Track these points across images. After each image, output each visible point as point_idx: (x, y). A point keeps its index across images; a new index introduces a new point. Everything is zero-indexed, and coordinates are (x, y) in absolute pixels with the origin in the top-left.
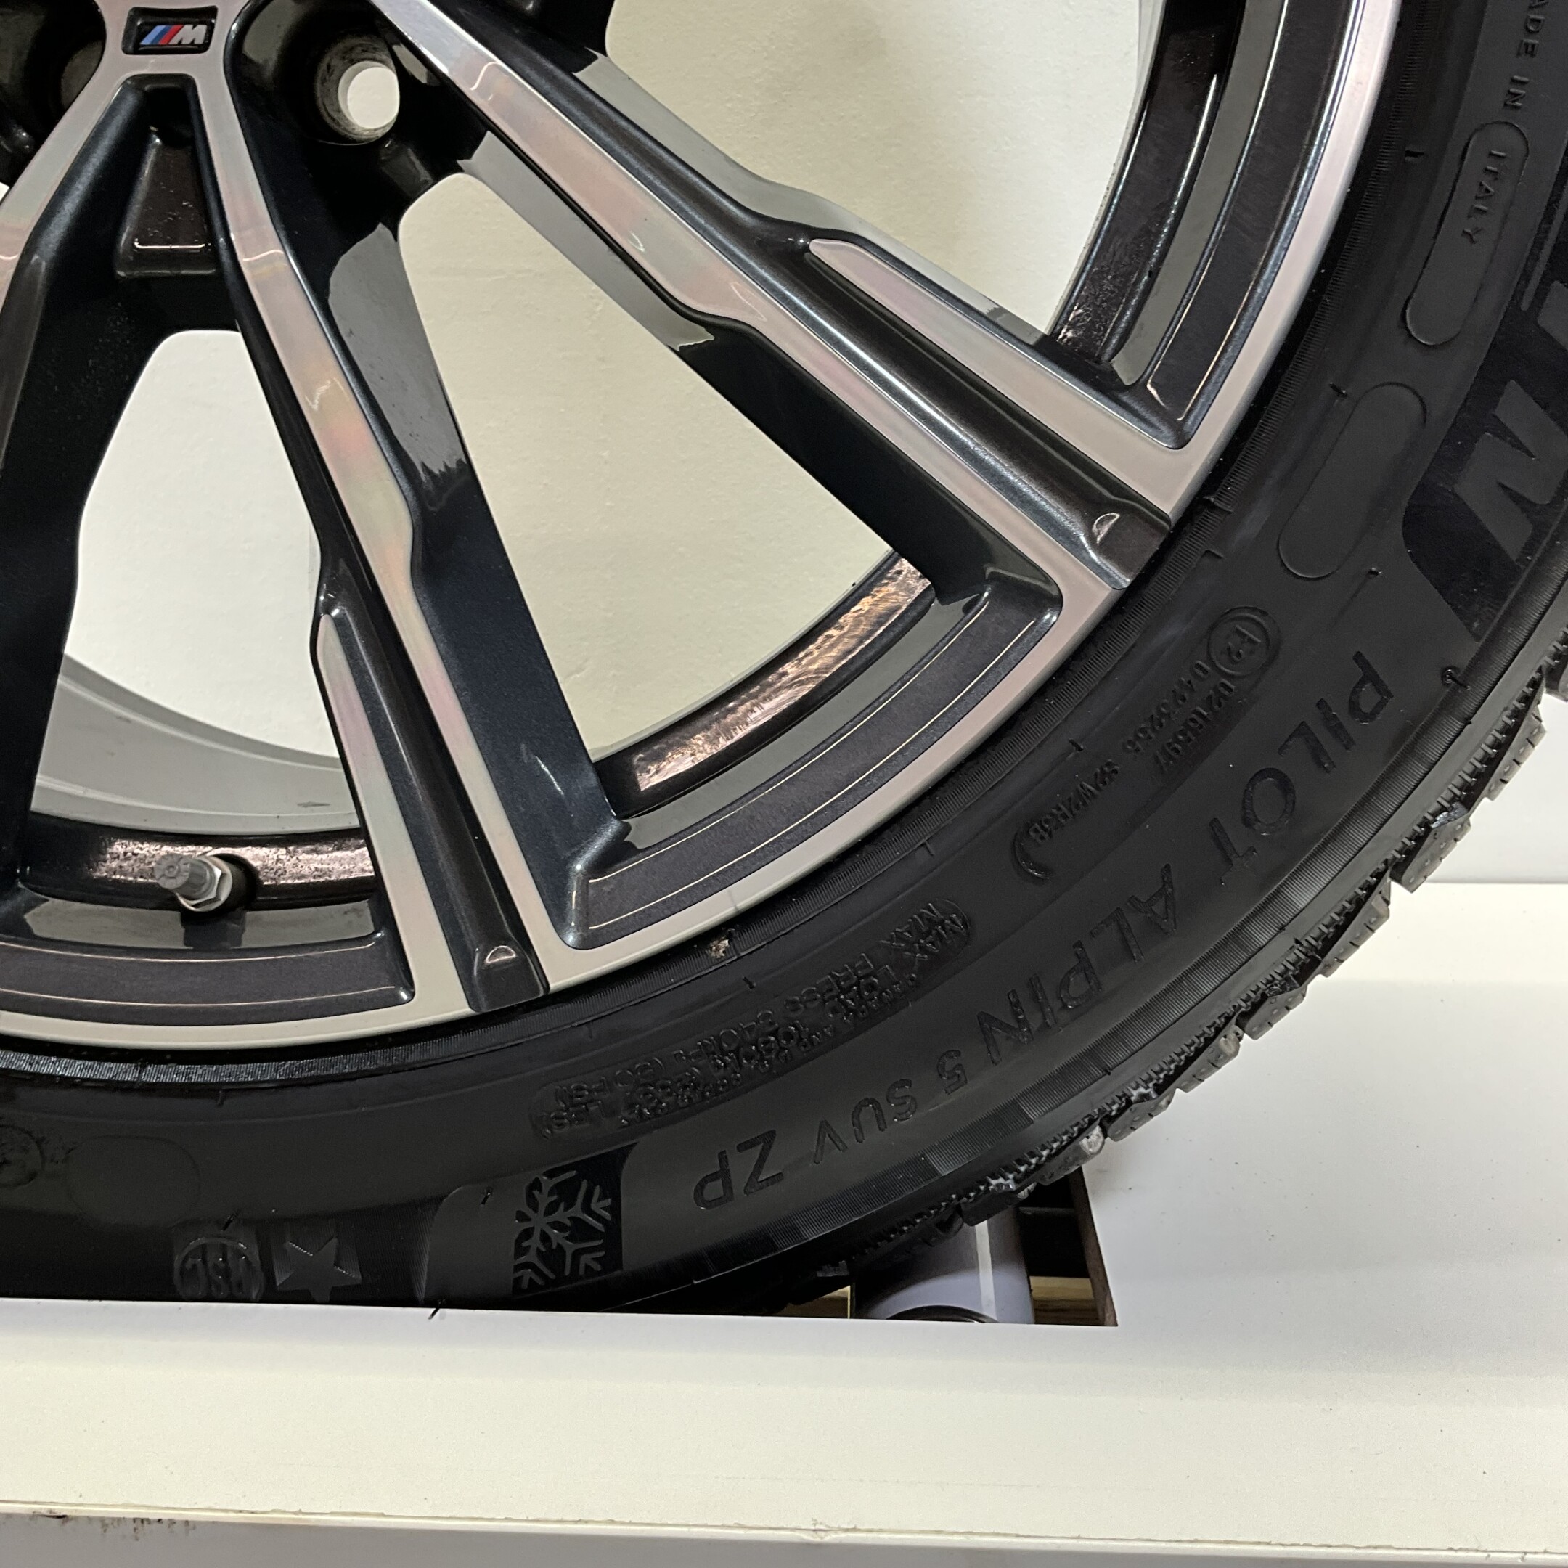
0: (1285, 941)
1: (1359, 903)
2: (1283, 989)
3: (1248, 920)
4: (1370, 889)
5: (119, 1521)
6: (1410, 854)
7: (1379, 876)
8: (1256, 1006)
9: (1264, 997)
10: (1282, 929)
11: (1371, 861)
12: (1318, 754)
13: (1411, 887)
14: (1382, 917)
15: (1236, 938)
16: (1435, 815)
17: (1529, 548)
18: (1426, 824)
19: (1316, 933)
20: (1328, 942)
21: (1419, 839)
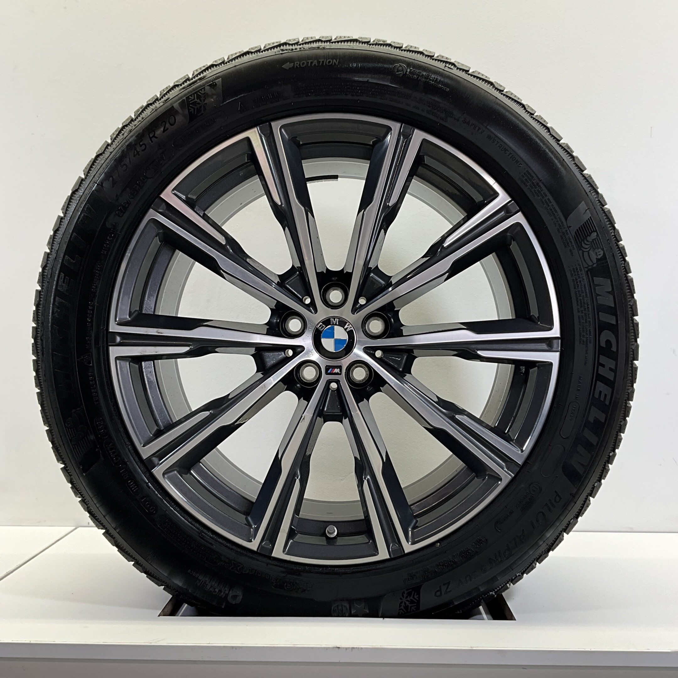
0: (545, 544)
1: (558, 537)
2: (545, 554)
3: (538, 540)
4: (560, 534)
5: (349, 648)
6: (567, 527)
7: (561, 532)
8: (540, 557)
9: (541, 555)
10: (544, 542)
11: (560, 529)
12: (549, 509)
13: (568, 534)
14: (562, 540)
15: (536, 543)
16: (571, 520)
17: (584, 473)
18: (569, 522)
19: (550, 543)
20: (553, 544)
21: (568, 525)
